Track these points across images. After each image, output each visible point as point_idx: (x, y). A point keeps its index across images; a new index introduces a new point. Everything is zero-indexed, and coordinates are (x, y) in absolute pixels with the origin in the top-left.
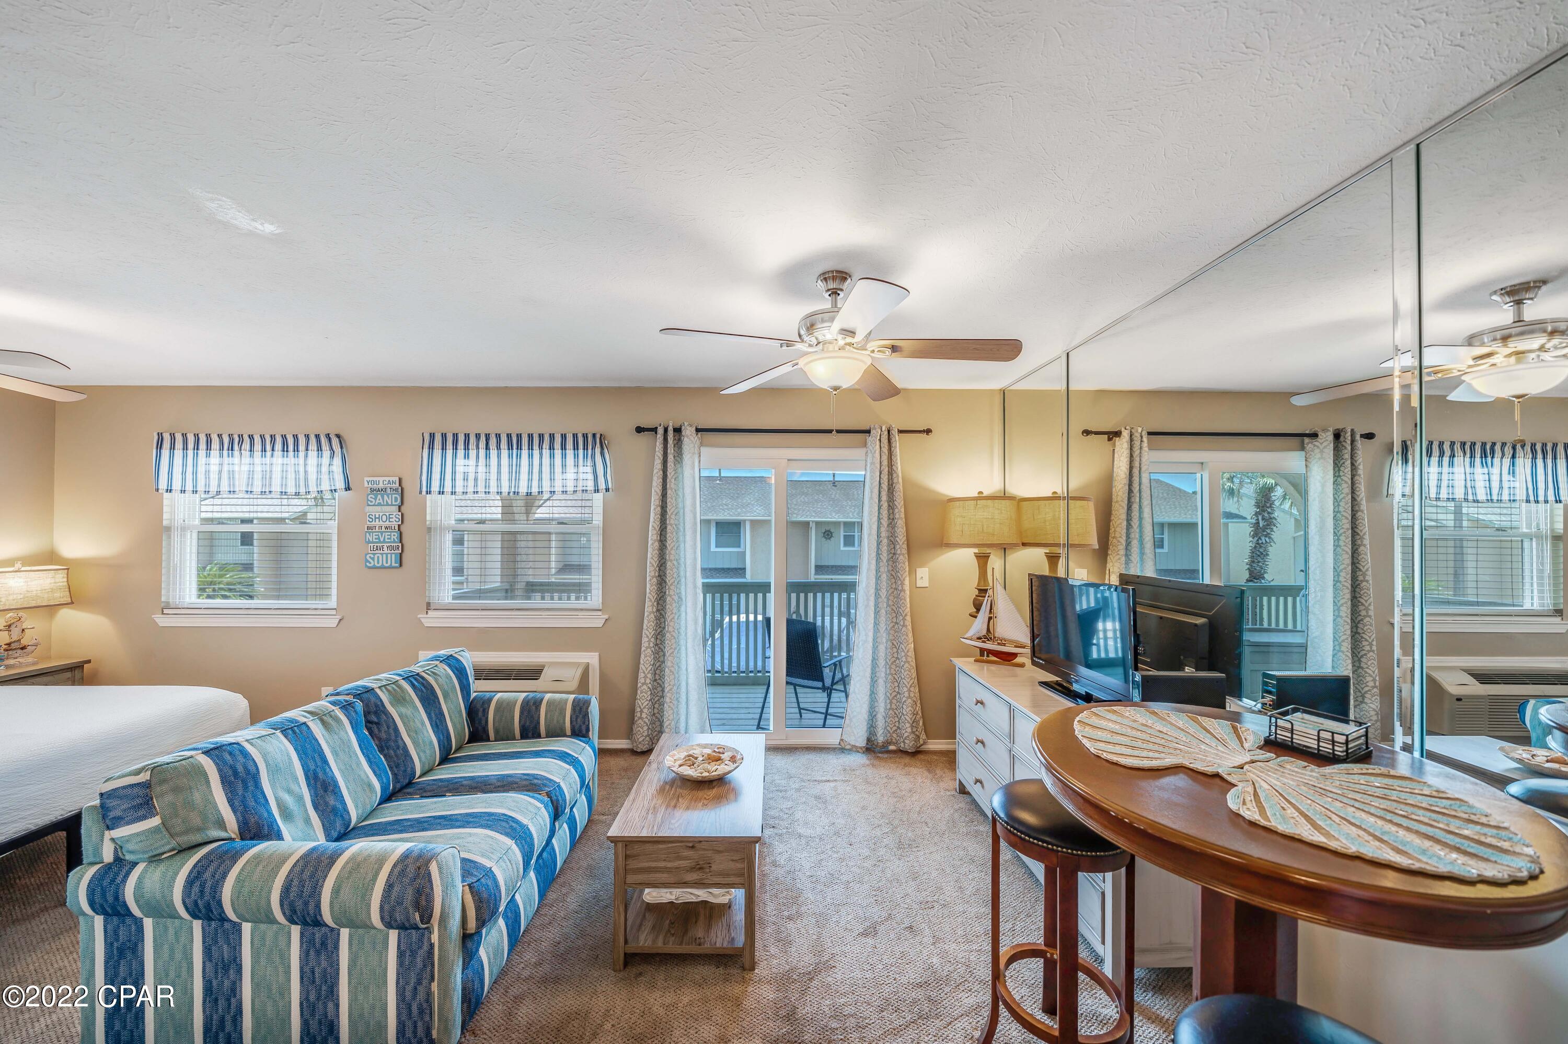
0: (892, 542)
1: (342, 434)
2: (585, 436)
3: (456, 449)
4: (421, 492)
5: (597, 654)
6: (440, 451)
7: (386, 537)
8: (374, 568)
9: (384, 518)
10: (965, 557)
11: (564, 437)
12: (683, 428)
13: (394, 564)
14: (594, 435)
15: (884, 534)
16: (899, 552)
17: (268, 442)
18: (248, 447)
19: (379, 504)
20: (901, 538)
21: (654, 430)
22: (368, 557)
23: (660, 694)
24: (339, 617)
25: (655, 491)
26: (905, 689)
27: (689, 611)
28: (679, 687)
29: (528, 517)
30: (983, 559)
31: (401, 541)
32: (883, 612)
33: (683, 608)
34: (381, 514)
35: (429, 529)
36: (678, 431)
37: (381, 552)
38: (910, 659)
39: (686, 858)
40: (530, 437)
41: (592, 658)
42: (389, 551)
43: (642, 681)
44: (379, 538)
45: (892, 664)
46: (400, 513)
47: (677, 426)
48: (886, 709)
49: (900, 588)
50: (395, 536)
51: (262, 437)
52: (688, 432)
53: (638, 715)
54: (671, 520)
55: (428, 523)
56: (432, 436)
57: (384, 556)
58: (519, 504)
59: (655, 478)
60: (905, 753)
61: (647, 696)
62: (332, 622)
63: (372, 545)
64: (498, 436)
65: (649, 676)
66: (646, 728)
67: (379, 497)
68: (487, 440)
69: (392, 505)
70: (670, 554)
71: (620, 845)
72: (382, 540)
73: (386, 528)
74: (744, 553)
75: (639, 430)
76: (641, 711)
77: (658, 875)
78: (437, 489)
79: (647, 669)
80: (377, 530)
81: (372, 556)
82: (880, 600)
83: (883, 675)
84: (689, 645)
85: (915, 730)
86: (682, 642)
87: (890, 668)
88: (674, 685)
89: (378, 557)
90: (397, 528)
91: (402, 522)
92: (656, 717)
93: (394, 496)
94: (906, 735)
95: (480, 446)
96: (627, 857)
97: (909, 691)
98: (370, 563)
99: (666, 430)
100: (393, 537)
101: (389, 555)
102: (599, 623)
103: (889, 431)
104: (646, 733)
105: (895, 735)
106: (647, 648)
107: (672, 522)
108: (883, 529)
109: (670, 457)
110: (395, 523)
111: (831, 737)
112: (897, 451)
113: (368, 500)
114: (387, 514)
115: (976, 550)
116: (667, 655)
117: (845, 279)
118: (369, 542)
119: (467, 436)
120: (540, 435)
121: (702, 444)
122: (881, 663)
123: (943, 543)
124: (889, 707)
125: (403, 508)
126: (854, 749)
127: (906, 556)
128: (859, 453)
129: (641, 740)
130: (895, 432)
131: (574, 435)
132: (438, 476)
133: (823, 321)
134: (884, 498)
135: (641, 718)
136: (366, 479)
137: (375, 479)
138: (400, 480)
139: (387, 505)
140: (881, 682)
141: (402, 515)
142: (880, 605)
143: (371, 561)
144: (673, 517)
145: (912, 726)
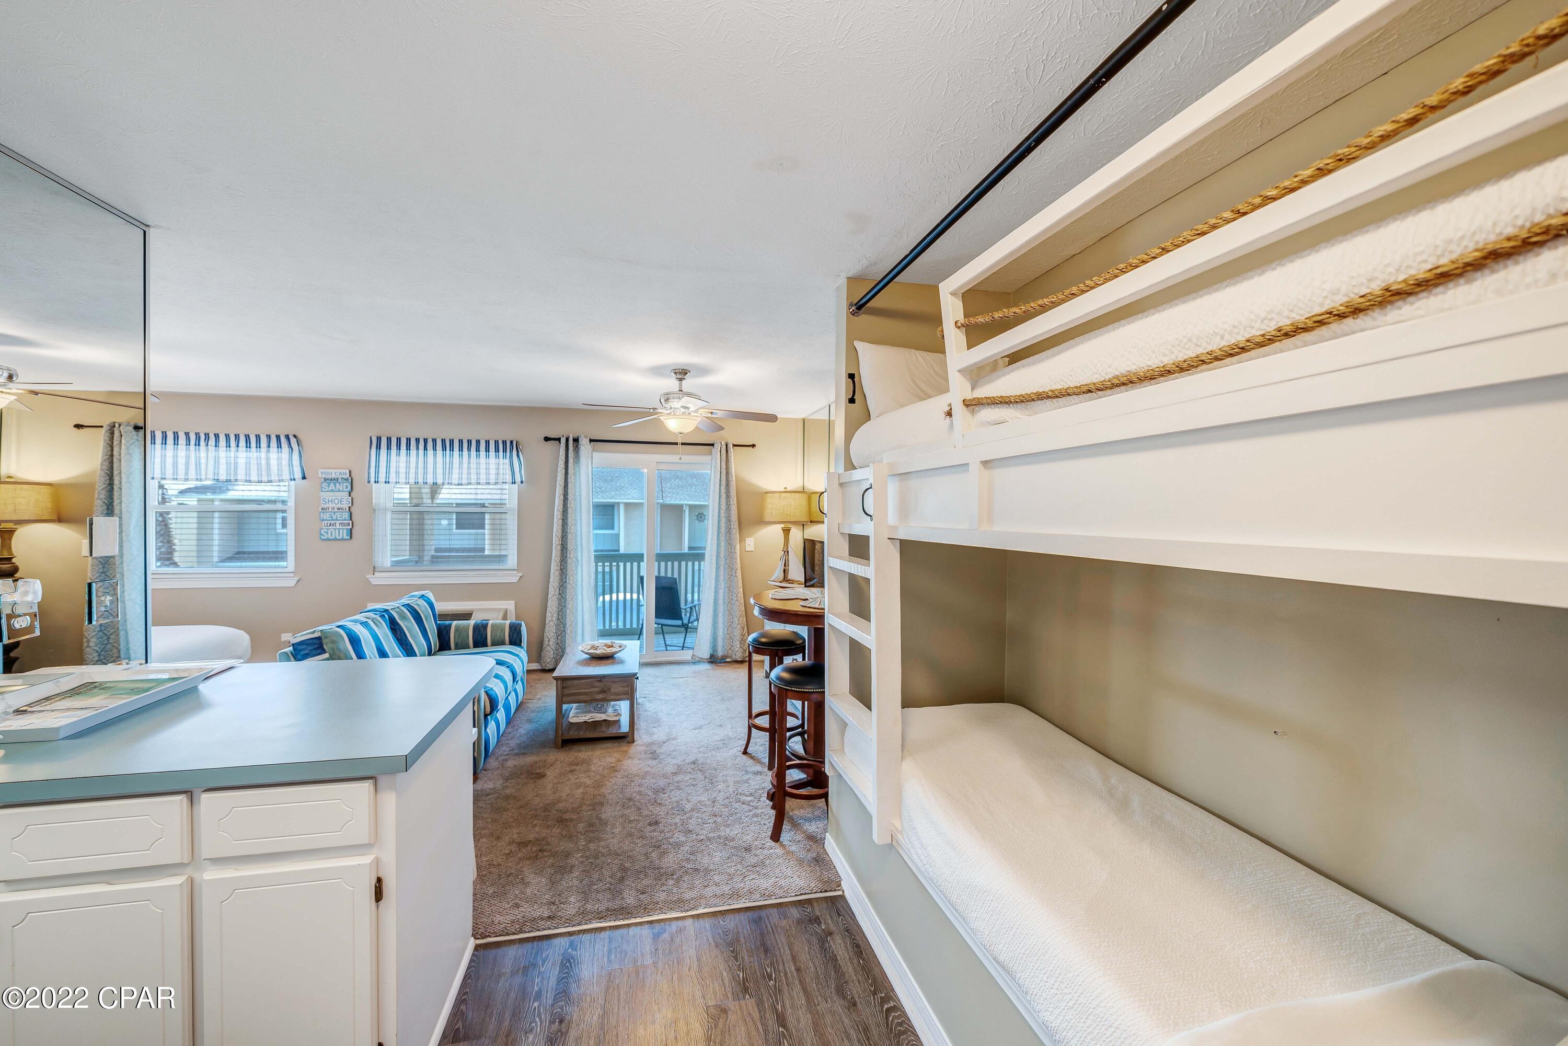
0: (729, 520)
1: (297, 435)
2: (504, 443)
3: (400, 449)
4: (369, 482)
5: (514, 602)
6: (386, 450)
7: (339, 516)
8: (328, 540)
9: (336, 501)
10: (777, 529)
11: (487, 443)
12: (580, 439)
13: (345, 537)
14: (511, 442)
15: (722, 515)
16: (732, 527)
17: (233, 440)
18: (214, 443)
19: (332, 491)
20: (734, 518)
21: (559, 440)
22: (322, 531)
23: (562, 629)
24: (297, 578)
25: (559, 484)
26: (736, 619)
27: (585, 569)
28: (576, 623)
29: (432, 501)
30: (786, 531)
31: (351, 520)
32: (722, 568)
33: (579, 568)
34: (334, 498)
35: (374, 510)
36: (576, 440)
37: (334, 527)
38: (739, 599)
39: (595, 687)
40: (461, 442)
41: (510, 605)
42: (341, 527)
43: (550, 619)
44: (332, 517)
45: (729, 603)
46: (350, 498)
47: (576, 436)
48: (724, 633)
49: (733, 551)
50: (346, 515)
51: (227, 436)
52: (584, 442)
53: (547, 643)
54: (571, 504)
55: (373, 505)
56: (379, 439)
57: (337, 531)
58: (426, 490)
59: (559, 475)
60: (737, 662)
61: (554, 629)
62: (292, 583)
63: (326, 522)
64: (434, 441)
65: (555, 615)
66: (552, 652)
67: (332, 484)
68: (425, 443)
69: (343, 491)
70: (570, 528)
71: (559, 682)
72: (334, 518)
73: (338, 509)
74: (618, 535)
75: (547, 439)
76: (549, 640)
77: (581, 697)
78: (384, 480)
79: (553, 610)
80: (330, 510)
81: (326, 531)
82: (720, 559)
83: (722, 610)
84: (585, 593)
85: (742, 645)
86: (579, 592)
87: (727, 606)
88: (573, 621)
89: (331, 532)
90: (347, 509)
91: (352, 504)
92: (559, 646)
93: (345, 484)
94: (737, 649)
95: (420, 448)
96: (563, 688)
97: (739, 620)
98: (324, 536)
99: (567, 440)
100: (344, 516)
101: (341, 531)
102: (515, 580)
103: (727, 445)
104: (552, 657)
105: (730, 651)
106: (553, 595)
107: (572, 506)
108: (722, 512)
109: (571, 460)
110: (346, 505)
111: (687, 655)
112: (732, 459)
113: (322, 487)
114: (339, 498)
115: (783, 526)
116: (568, 600)
117: (687, 373)
118: (323, 520)
119: (408, 440)
120: (468, 440)
121: (594, 450)
122: (721, 602)
123: (760, 521)
124: (726, 632)
125: (352, 494)
126: (700, 661)
127: (738, 530)
128: (707, 459)
129: (548, 661)
130: (730, 446)
131: (495, 441)
132: (384, 470)
133: (674, 398)
134: (723, 490)
135: (548, 645)
136: (320, 471)
137: (328, 471)
138: (350, 472)
139: (339, 491)
140: (720, 615)
141: (352, 499)
142: (720, 563)
143: (325, 534)
144: (572, 502)
145: (741, 644)
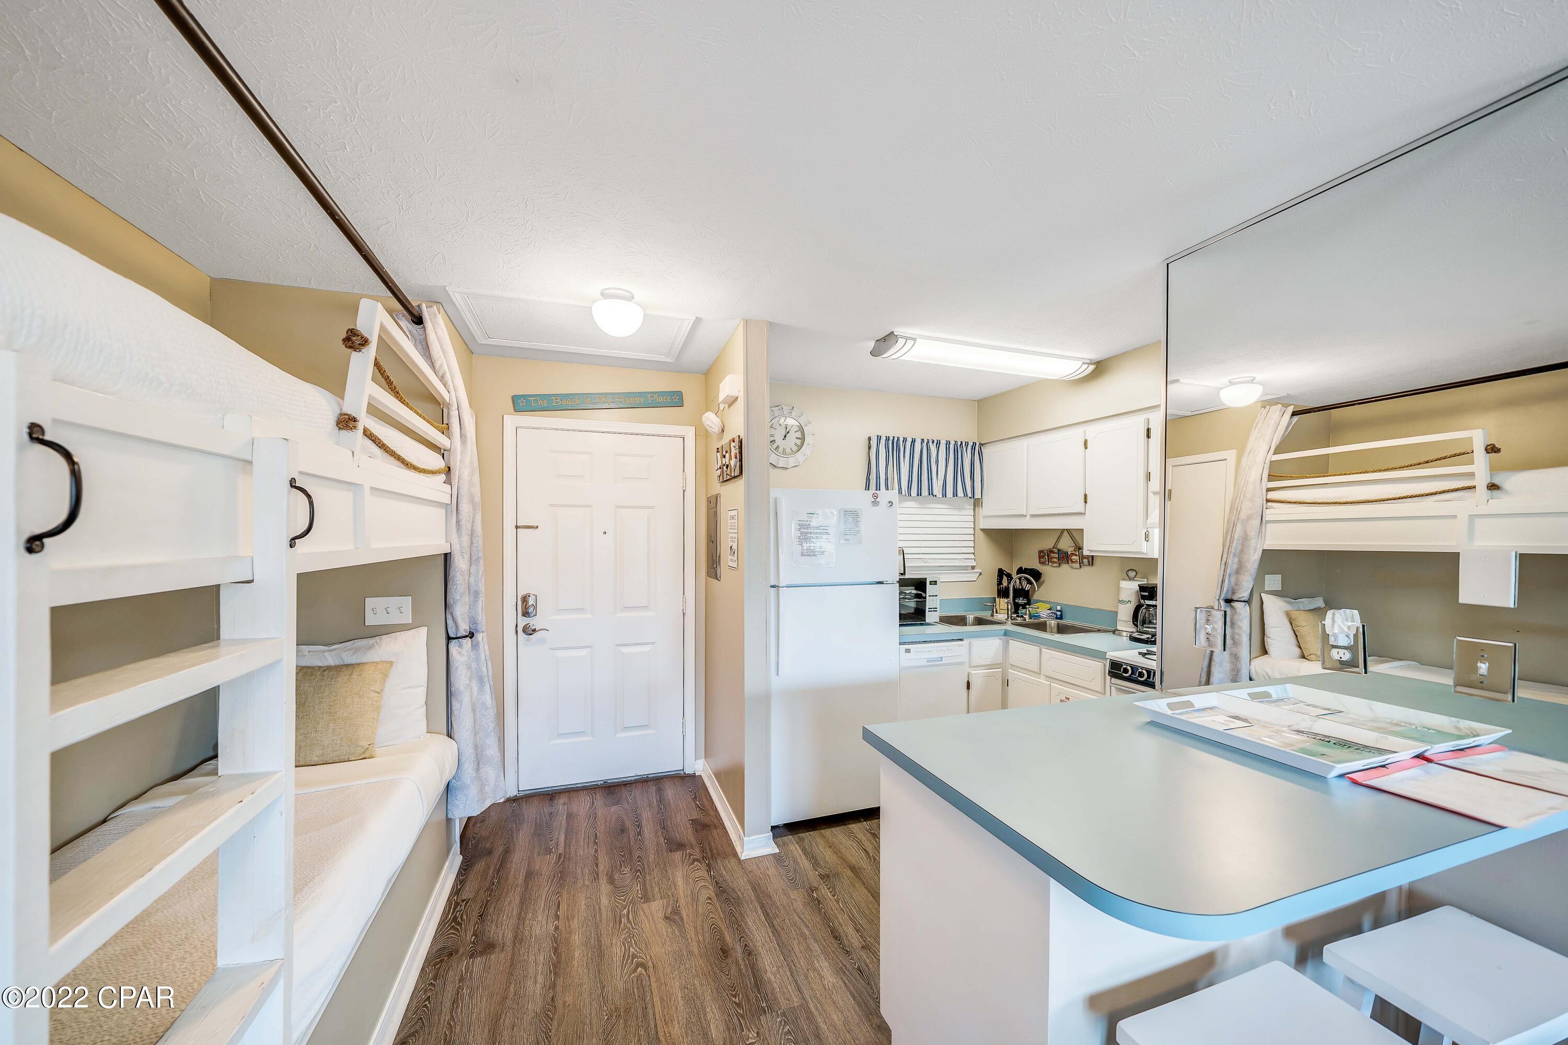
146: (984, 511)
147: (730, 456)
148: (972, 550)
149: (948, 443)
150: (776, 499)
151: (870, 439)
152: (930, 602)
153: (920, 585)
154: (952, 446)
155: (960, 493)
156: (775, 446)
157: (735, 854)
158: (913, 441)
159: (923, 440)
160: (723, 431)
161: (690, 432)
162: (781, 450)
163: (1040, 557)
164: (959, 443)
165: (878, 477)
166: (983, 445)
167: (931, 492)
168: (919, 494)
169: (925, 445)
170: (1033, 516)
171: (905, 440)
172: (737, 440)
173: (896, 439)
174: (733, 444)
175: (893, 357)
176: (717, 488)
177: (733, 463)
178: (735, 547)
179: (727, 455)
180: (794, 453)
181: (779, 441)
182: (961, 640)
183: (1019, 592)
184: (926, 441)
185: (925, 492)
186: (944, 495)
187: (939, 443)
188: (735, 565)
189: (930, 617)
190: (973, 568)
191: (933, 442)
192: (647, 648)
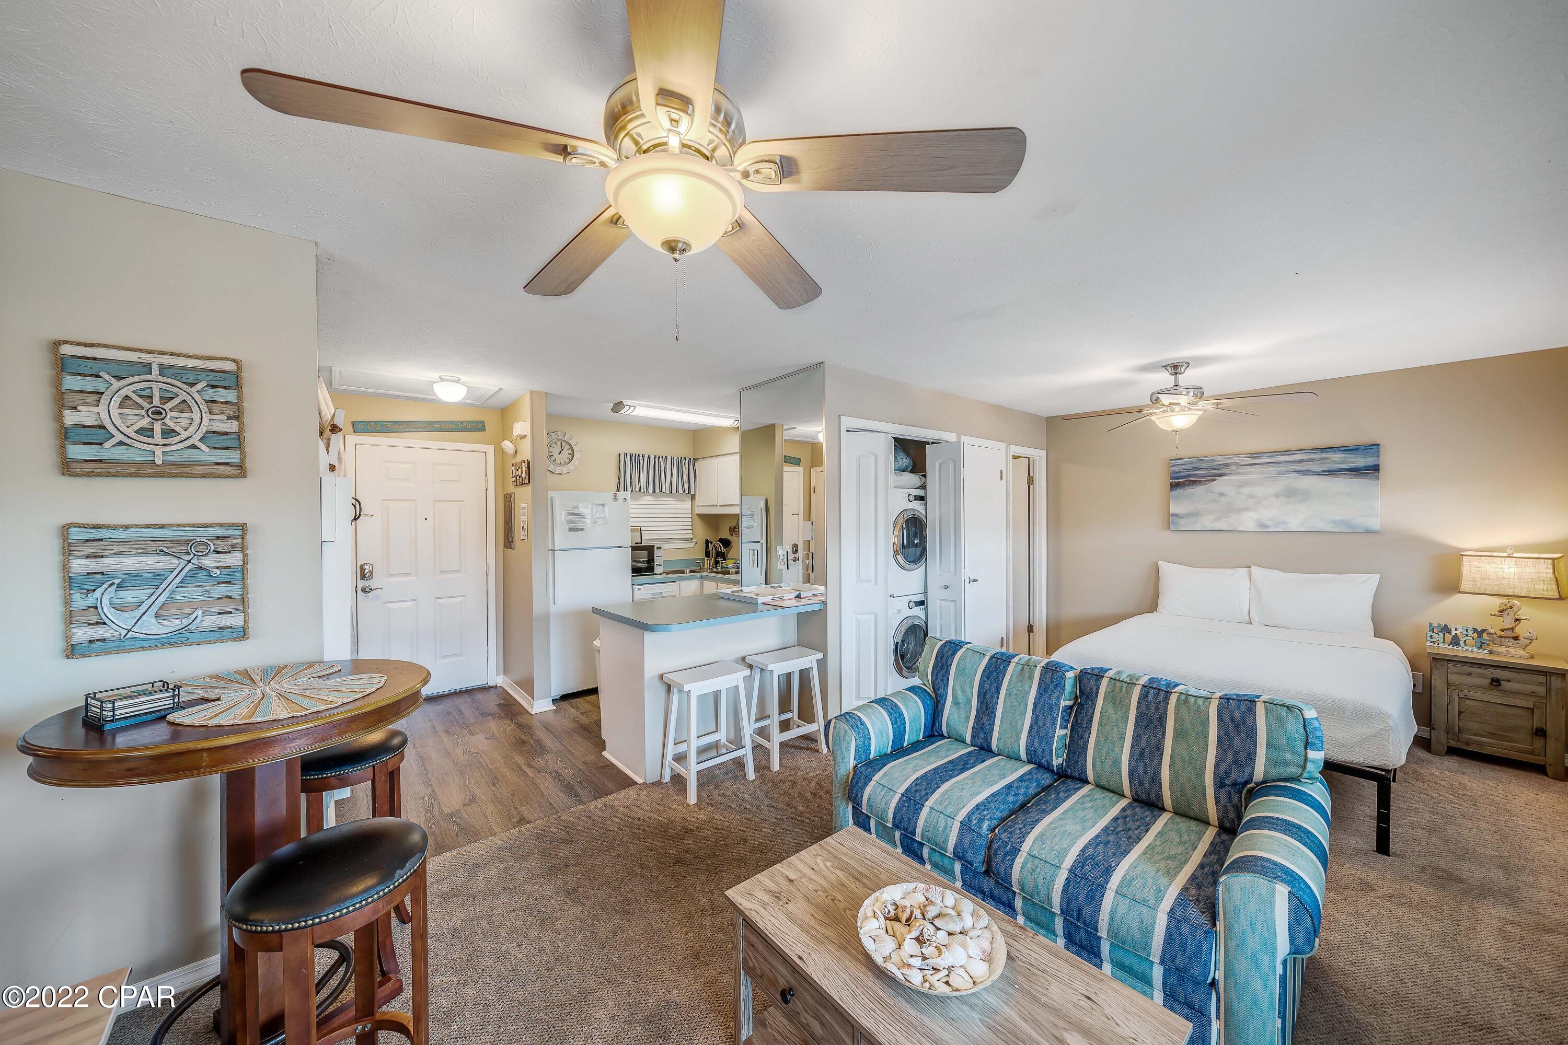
146: (698, 502)
147: (522, 471)
148: (691, 528)
149: (672, 458)
150: (552, 498)
151: (619, 455)
152: (657, 561)
153: (650, 550)
154: (675, 460)
155: (681, 491)
156: (553, 459)
157: (528, 713)
158: (649, 457)
159: (655, 456)
160: (516, 453)
161: (490, 449)
162: (557, 461)
163: (730, 531)
164: (680, 458)
165: (625, 481)
166: (696, 459)
167: (661, 491)
168: (654, 491)
169: (657, 459)
170: (721, 506)
171: (643, 456)
172: (526, 462)
173: (637, 455)
174: (523, 464)
175: (627, 413)
176: (511, 488)
177: (524, 475)
178: (525, 527)
179: (520, 470)
180: (567, 464)
181: (556, 456)
182: (674, 582)
183: (719, 554)
184: (657, 457)
185: (657, 490)
186: (671, 492)
187: (666, 458)
188: (526, 538)
189: (658, 570)
190: (692, 539)
191: (662, 458)
192: (460, 599)
